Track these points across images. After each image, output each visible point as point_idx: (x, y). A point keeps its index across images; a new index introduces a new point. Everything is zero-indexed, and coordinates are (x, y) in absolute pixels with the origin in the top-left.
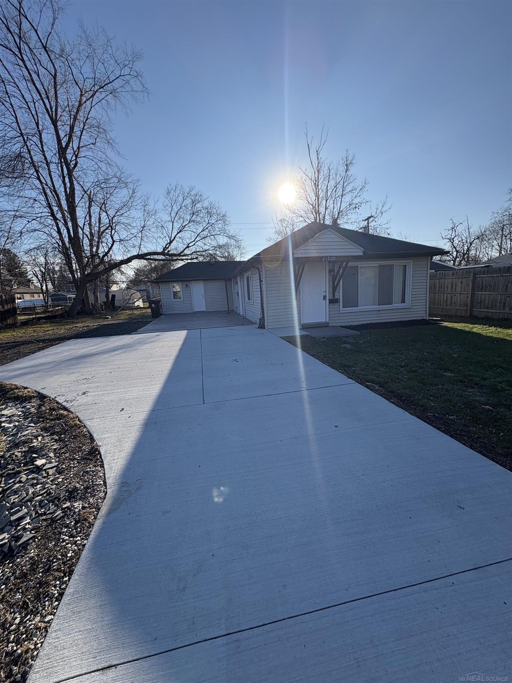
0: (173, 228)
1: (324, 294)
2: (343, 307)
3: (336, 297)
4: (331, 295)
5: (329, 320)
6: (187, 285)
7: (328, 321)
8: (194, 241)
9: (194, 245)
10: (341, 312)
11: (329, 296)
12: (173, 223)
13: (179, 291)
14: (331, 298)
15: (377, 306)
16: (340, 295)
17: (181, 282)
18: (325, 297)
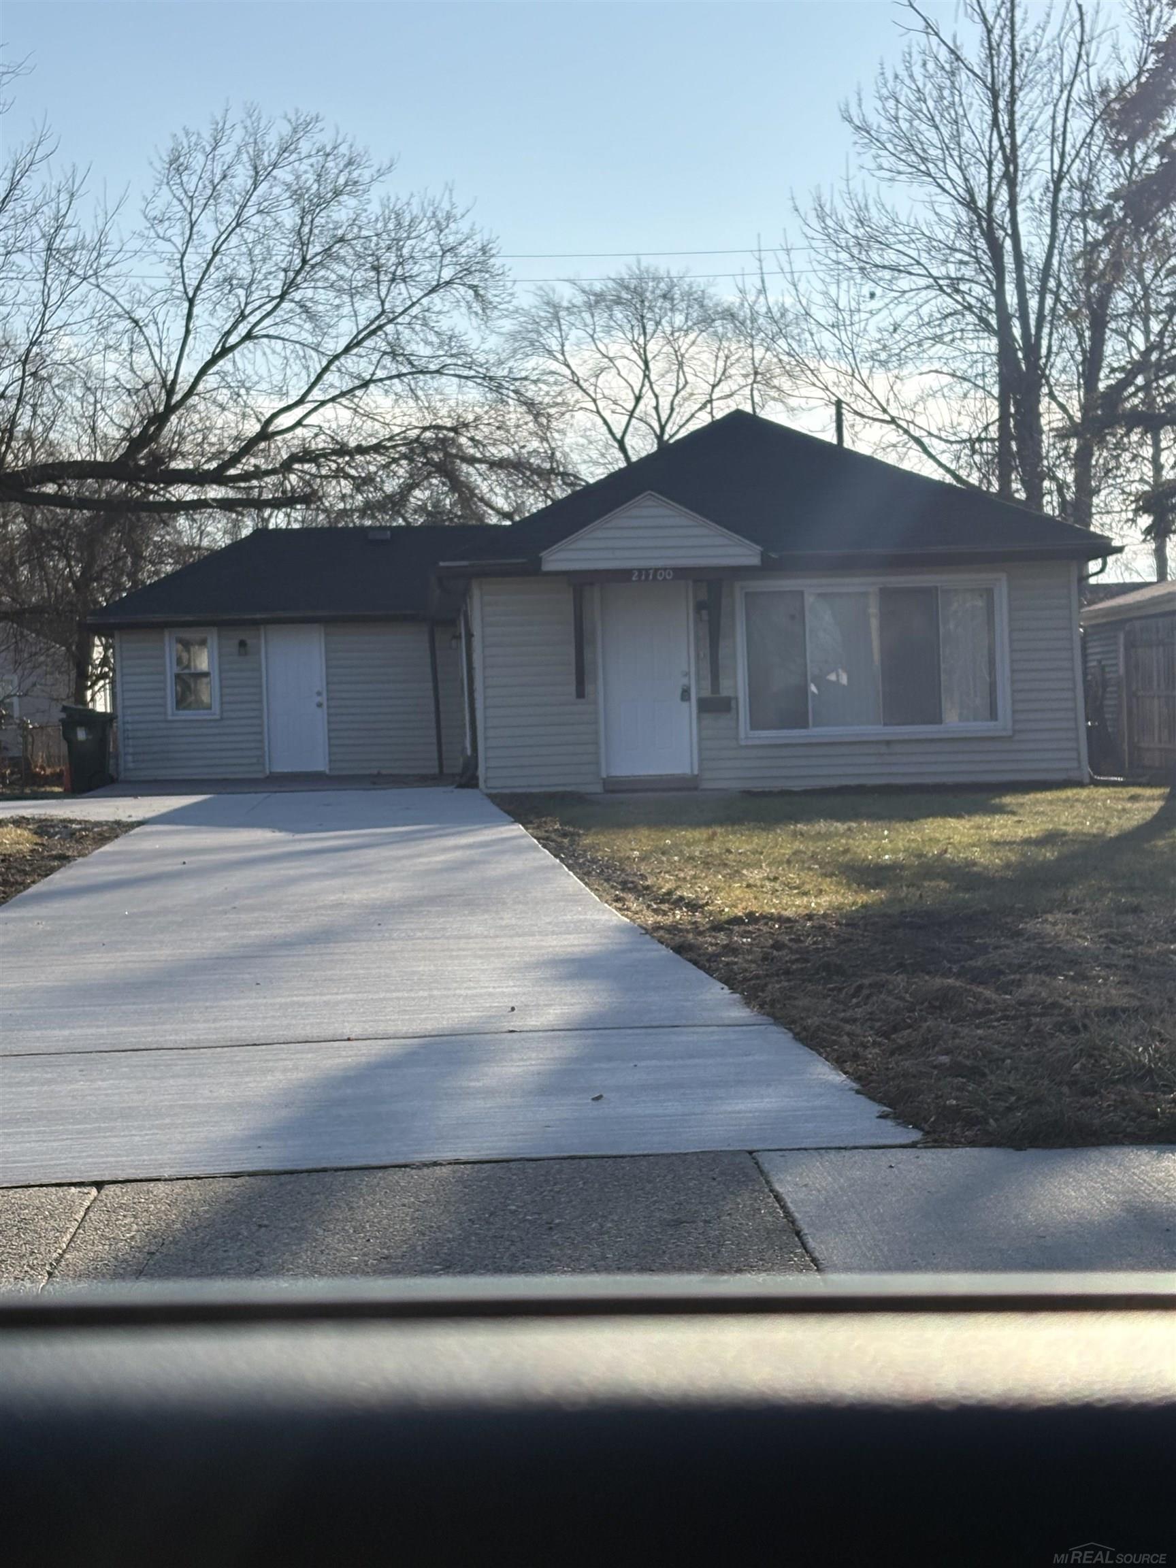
0: (188, 332)
1: (685, 681)
2: (755, 725)
3: (724, 693)
4: (707, 684)
5: (700, 769)
6: (242, 644)
7: (696, 772)
8: (301, 401)
9: (299, 423)
10: (743, 743)
11: (699, 689)
12: (191, 302)
13: (206, 675)
14: (706, 693)
15: (881, 727)
16: (738, 684)
17: (214, 630)
18: (685, 695)
